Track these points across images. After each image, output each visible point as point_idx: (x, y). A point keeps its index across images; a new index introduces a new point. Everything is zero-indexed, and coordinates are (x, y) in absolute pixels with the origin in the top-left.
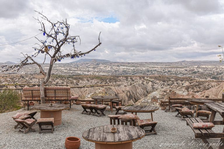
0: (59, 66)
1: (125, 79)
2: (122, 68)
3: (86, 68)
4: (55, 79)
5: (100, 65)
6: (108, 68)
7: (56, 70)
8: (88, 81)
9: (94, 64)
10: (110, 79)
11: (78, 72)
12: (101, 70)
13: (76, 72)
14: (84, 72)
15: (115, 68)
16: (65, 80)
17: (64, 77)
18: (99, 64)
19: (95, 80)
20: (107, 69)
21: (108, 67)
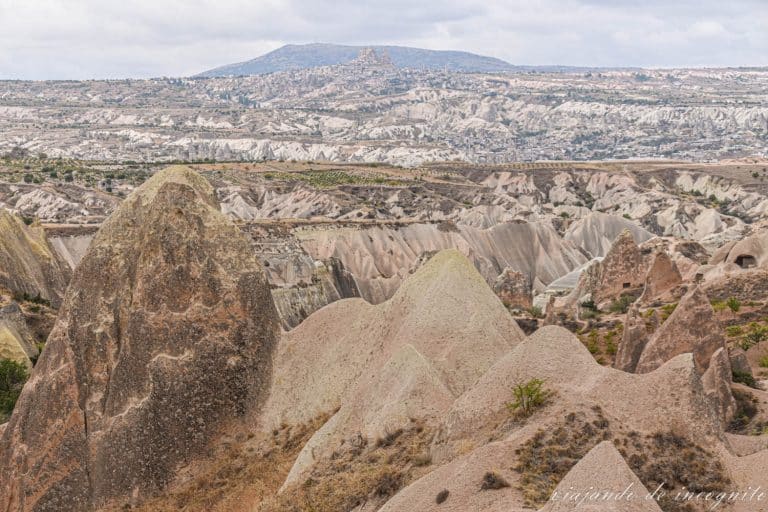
0: (107, 103)
1: (532, 187)
2: (574, 115)
3: (301, 115)
4: (13, 188)
5: (412, 93)
6: (468, 111)
7: (77, 132)
8: (256, 201)
9: (370, 82)
10: (415, 191)
11: (231, 142)
12: (408, 128)
13: (222, 143)
14: (272, 146)
15: (518, 112)
16: (88, 197)
17: (82, 171)
18: (410, 84)
19: (301, 192)
20: (461, 125)
21: (468, 104)
